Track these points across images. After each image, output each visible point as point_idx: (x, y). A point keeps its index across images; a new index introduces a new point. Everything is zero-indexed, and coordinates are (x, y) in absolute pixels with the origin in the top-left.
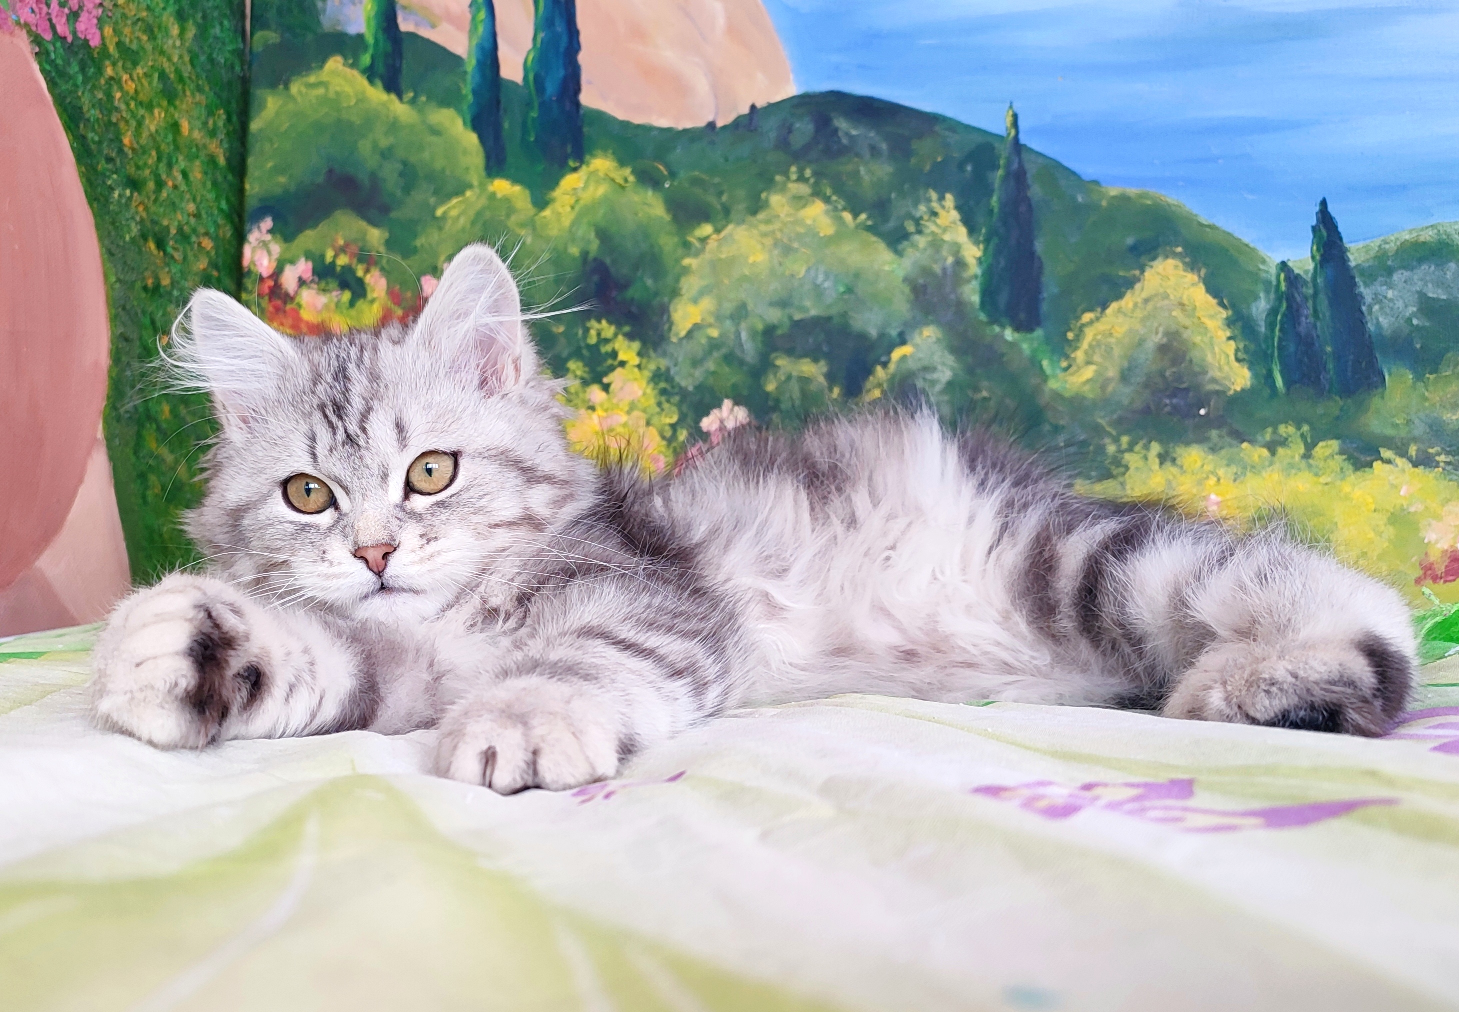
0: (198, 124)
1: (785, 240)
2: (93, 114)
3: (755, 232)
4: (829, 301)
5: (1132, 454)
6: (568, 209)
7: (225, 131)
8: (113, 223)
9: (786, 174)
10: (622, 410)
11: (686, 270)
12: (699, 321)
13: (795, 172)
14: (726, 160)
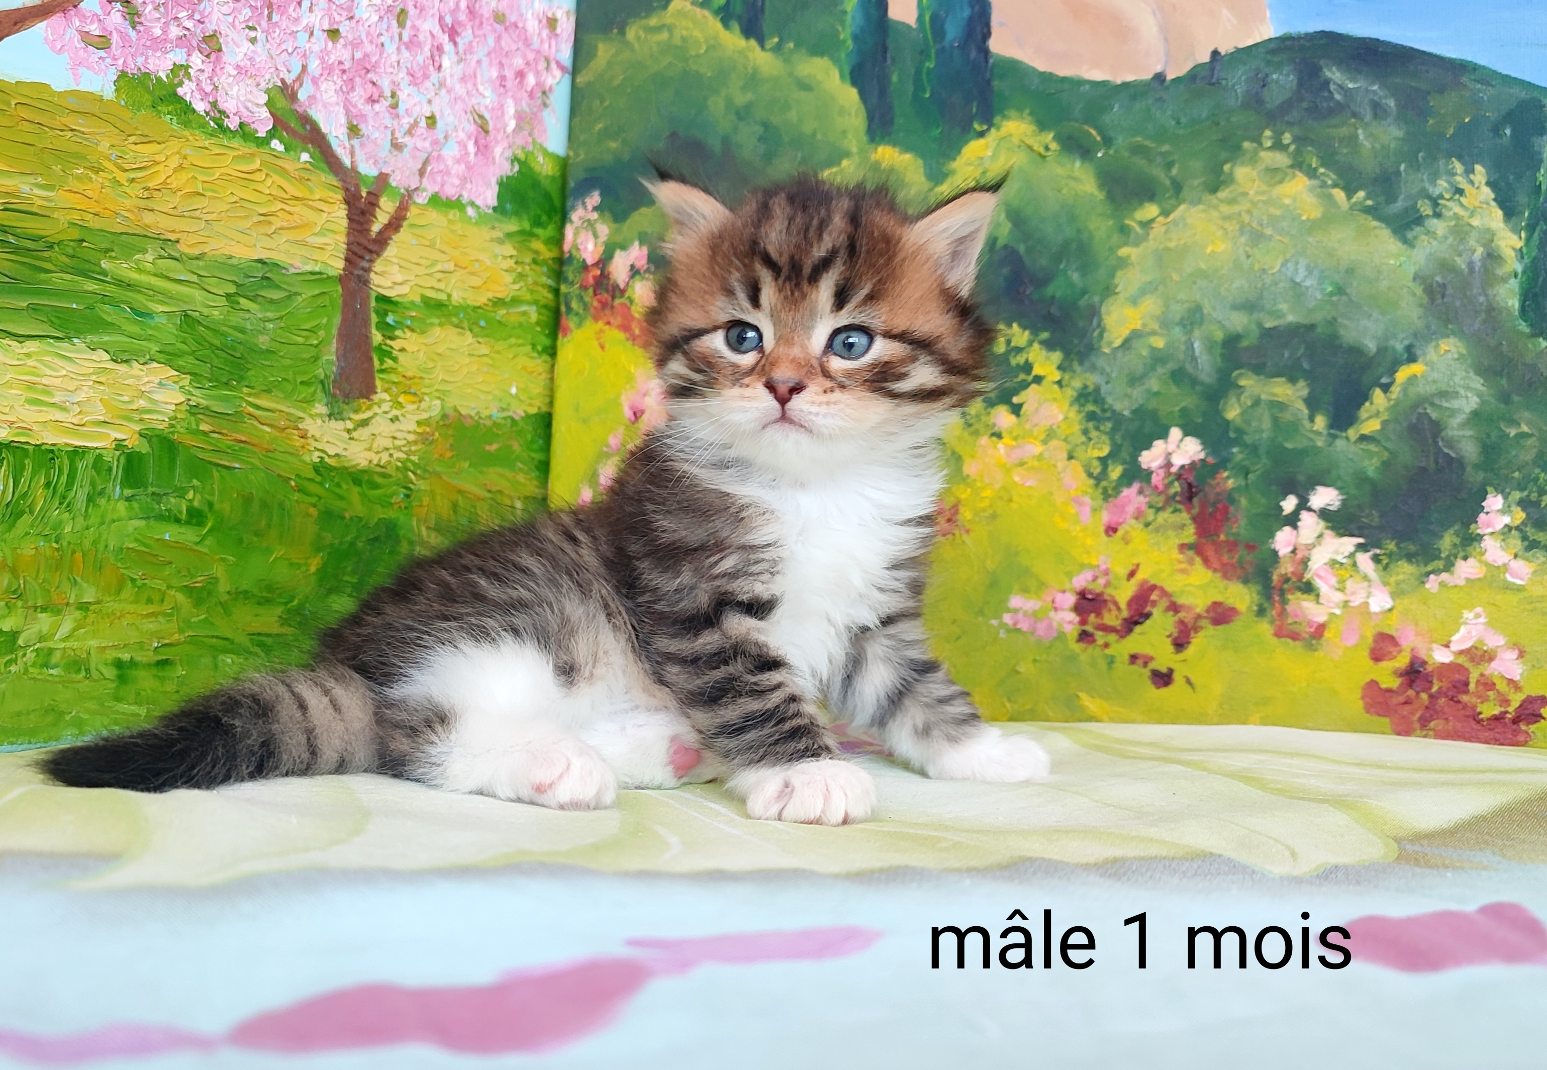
1: (1254, 225)
3: (1215, 214)
4: (1312, 304)
9: (1258, 140)
10: (1036, 439)
11: (1123, 263)
12: (1139, 327)
13: (1270, 138)
14: (1178, 123)
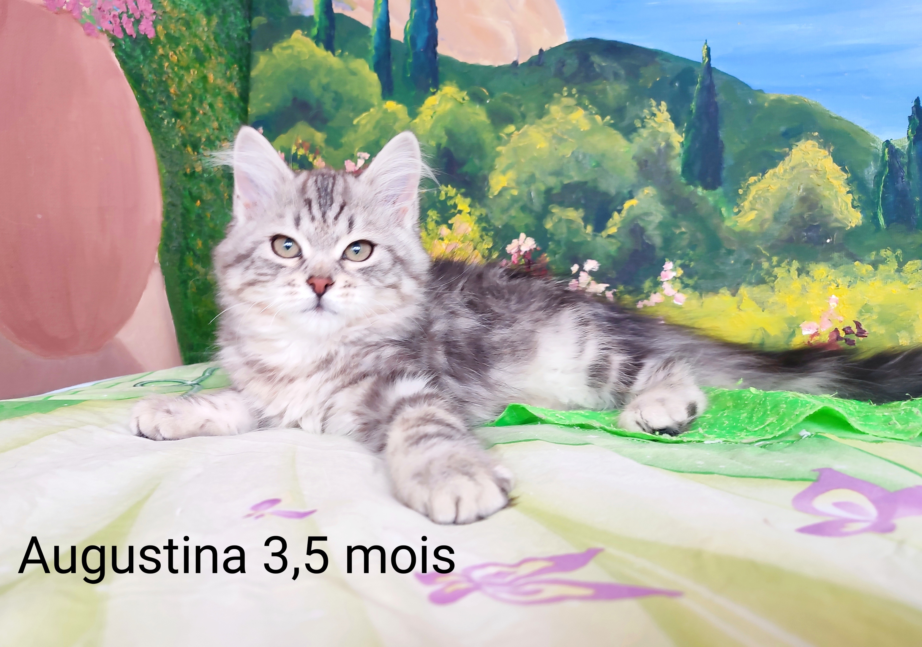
0: (220, 75)
1: (559, 134)
2: (150, 77)
3: (541, 129)
4: (587, 171)
5: (780, 268)
6: (430, 118)
7: (238, 77)
8: (164, 139)
9: (560, 92)
10: (459, 239)
11: (499, 154)
12: (506, 185)
13: (566, 91)
14: (524, 85)
